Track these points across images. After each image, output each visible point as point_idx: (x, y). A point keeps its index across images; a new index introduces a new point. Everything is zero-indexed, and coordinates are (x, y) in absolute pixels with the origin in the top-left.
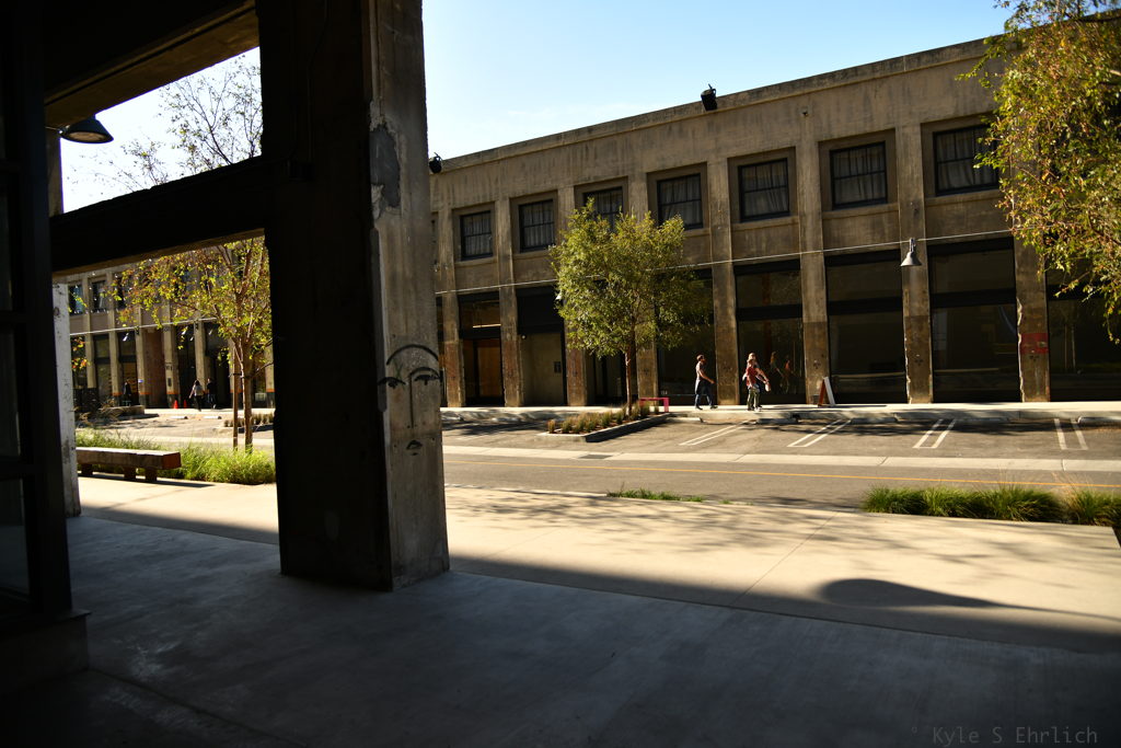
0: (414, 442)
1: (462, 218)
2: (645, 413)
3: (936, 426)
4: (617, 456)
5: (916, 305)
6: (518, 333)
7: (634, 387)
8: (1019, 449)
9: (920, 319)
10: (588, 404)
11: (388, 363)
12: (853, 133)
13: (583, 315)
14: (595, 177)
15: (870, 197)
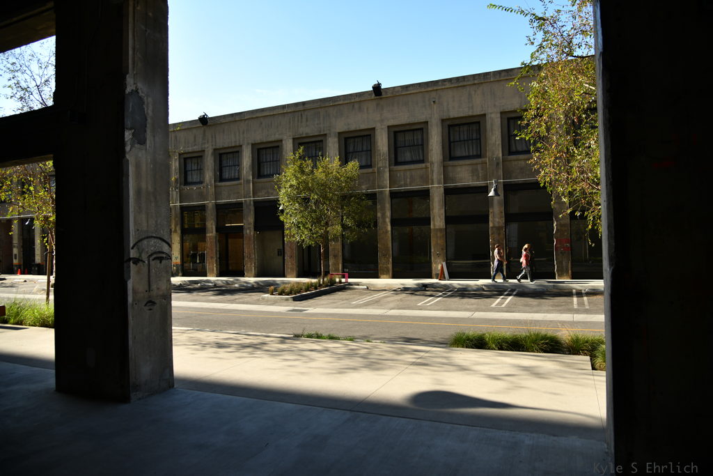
0: (150, 302)
1: (221, 155)
2: (332, 282)
3: (506, 293)
4: (311, 310)
5: (497, 220)
6: (255, 230)
7: (327, 266)
8: (551, 308)
9: (499, 228)
10: (298, 276)
11: (132, 248)
12: (462, 115)
13: (294, 220)
14: (306, 134)
15: (471, 154)
